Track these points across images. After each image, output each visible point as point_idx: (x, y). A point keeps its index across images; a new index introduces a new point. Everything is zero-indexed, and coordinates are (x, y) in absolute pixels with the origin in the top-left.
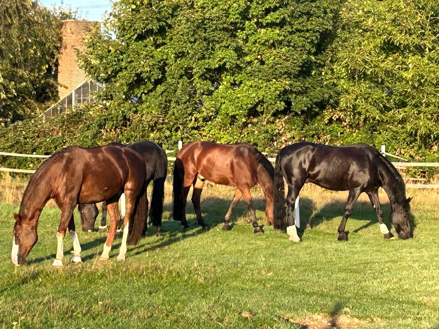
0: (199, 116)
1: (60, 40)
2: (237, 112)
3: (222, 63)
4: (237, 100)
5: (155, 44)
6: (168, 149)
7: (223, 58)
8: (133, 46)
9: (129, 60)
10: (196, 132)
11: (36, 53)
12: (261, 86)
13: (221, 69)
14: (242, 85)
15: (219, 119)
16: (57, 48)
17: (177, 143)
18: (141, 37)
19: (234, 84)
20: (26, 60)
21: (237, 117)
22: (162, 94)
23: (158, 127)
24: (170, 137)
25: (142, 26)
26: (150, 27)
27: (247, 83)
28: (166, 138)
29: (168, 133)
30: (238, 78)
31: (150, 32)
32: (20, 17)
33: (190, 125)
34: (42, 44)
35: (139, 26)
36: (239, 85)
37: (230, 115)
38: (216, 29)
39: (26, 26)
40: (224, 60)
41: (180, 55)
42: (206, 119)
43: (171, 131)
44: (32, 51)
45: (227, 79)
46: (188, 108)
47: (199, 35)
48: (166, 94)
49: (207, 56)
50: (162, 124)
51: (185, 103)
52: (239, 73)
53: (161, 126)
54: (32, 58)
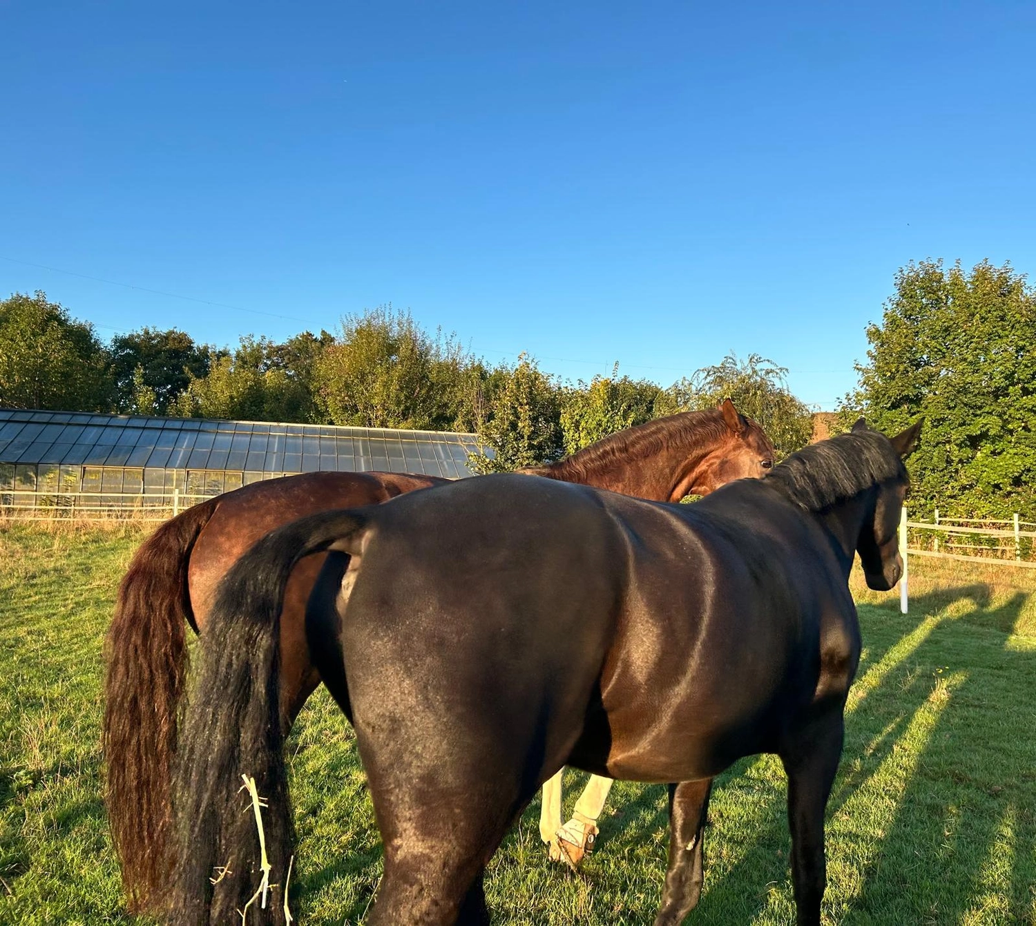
0: (955, 484)
1: (812, 428)
2: (1001, 481)
3: (984, 429)
4: (999, 469)
5: (909, 412)
6: (923, 517)
7: (986, 425)
8: (887, 414)
9: (882, 428)
10: (953, 500)
11: (792, 438)
12: (1028, 453)
13: (984, 435)
14: (1005, 453)
15: (980, 487)
16: (810, 435)
17: (933, 511)
18: (895, 406)
19: (994, 453)
20: (784, 444)
21: (1001, 486)
22: (918, 460)
23: (913, 494)
24: (925, 505)
25: (898, 393)
26: (906, 393)
27: (1011, 451)
28: (921, 505)
29: (923, 501)
30: (999, 447)
31: (907, 399)
32: (780, 409)
33: (948, 493)
34: (797, 431)
35: (894, 392)
36: (1000, 453)
37: (992, 483)
38: (979, 393)
39: (785, 417)
40: (988, 426)
41: (939, 422)
42: (964, 488)
43: (926, 499)
44: (789, 436)
45: (987, 447)
46: (944, 475)
47: (960, 400)
48: (922, 461)
49: (968, 422)
50: (917, 492)
51: (942, 471)
52: (1000, 441)
53: (916, 494)
54: (789, 442)
